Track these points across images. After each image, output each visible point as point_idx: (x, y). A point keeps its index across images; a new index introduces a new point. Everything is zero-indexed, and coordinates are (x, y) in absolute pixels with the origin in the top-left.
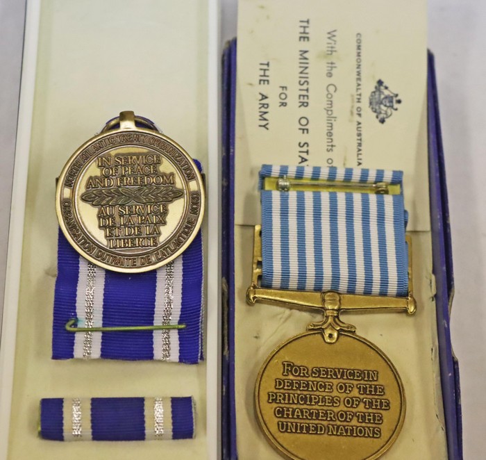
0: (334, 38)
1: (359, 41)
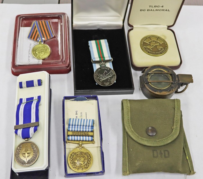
0: (82, 114)
1: (86, 114)
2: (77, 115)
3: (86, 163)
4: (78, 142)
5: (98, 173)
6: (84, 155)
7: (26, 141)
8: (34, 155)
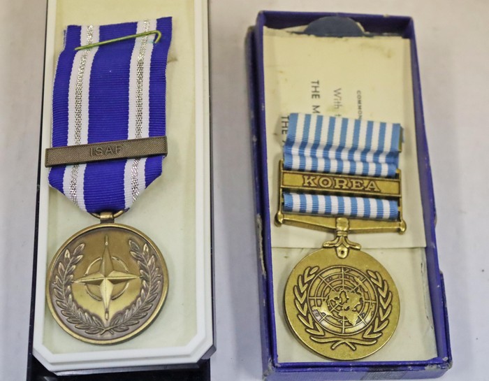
0: (339, 95)
1: (359, 97)
2: (316, 102)
3: (368, 318)
4: (329, 223)
5: (421, 365)
6: (360, 283)
7: (103, 221)
8: (146, 290)
